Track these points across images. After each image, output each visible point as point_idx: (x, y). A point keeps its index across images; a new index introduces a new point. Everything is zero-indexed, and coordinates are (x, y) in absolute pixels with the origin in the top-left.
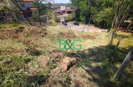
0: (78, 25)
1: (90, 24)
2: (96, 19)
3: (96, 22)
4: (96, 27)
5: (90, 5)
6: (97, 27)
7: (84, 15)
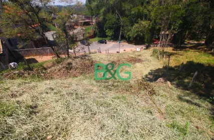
0: (106, 43)
1: (121, 40)
2: (129, 33)
3: (129, 38)
4: (129, 43)
5: (118, 15)
6: (131, 44)
7: (110, 28)
